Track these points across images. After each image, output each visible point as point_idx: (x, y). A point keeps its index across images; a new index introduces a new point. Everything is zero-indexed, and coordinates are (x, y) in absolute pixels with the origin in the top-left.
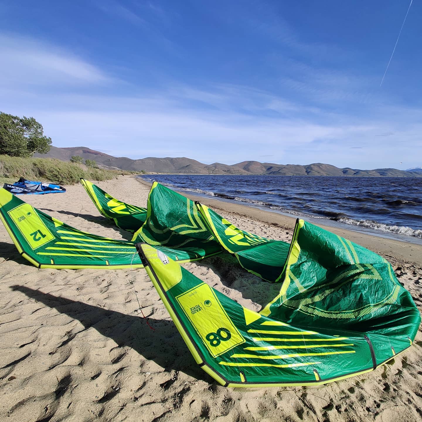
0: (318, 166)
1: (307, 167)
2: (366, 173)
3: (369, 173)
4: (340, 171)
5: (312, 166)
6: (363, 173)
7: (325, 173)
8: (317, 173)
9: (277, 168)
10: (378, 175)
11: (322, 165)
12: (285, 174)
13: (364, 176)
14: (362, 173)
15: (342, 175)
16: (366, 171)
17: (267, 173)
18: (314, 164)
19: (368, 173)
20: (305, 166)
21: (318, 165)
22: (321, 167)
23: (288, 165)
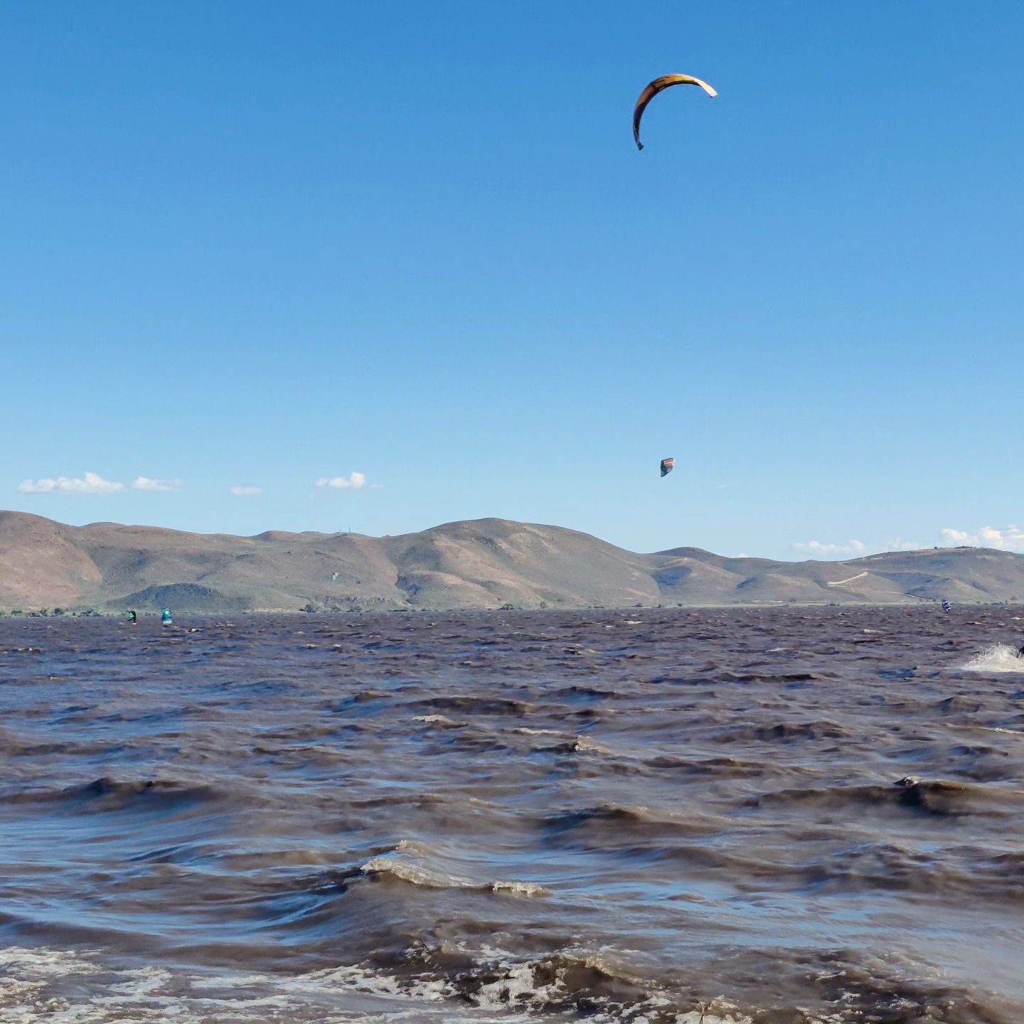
0: (479, 538)
1: (404, 548)
2: (807, 583)
3: (832, 584)
4: (637, 574)
5: (442, 543)
6: (788, 580)
7: (534, 585)
8: (478, 587)
9: (190, 558)
10: (890, 596)
11: (514, 531)
12: (242, 601)
13: (793, 600)
14: (780, 584)
15: (650, 597)
16: (813, 571)
17: (112, 598)
18: (453, 530)
19: (821, 583)
20: (388, 544)
21: (481, 532)
22: (504, 545)
23: (266, 537)
